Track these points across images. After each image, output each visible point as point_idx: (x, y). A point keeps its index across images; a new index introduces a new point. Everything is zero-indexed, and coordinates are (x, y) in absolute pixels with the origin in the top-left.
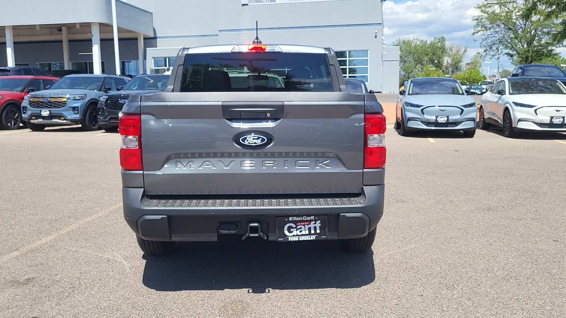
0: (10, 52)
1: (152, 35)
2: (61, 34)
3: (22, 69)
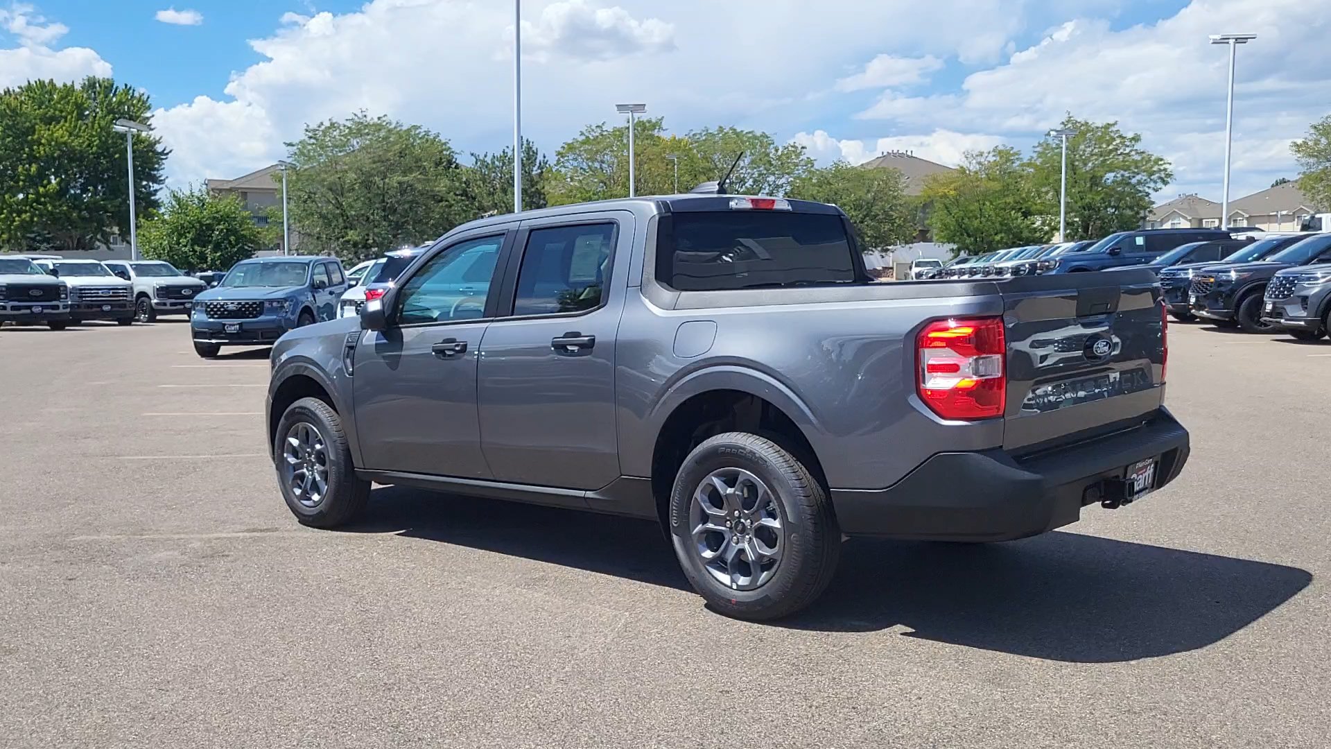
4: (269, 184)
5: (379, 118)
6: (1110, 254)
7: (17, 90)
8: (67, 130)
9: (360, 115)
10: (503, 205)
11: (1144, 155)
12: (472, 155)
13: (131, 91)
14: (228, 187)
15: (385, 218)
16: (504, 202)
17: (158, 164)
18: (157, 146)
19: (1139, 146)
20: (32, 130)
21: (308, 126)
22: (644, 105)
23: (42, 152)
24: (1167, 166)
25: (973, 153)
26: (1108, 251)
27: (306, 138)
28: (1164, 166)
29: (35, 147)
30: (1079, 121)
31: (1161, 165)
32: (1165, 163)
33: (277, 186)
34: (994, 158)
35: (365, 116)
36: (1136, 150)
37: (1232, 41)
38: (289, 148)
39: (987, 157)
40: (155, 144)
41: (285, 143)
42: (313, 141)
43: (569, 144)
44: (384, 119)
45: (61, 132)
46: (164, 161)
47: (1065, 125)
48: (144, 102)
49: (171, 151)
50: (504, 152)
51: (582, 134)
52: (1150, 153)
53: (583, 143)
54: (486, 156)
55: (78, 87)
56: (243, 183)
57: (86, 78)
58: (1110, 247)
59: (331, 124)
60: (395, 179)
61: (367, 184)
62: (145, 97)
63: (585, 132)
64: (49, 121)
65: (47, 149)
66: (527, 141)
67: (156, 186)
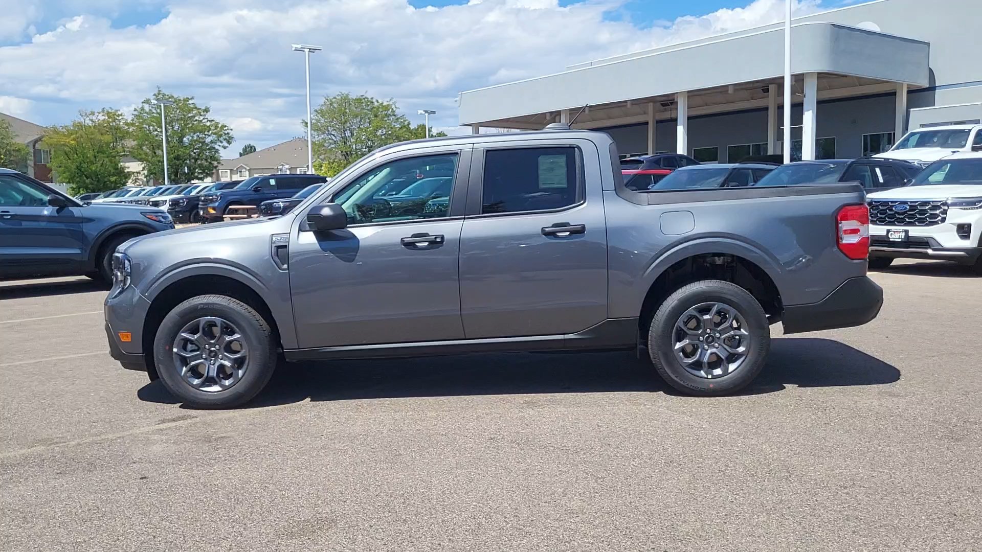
0: (681, 132)
1: (925, 84)
2: (768, 97)
3: (662, 159)
6: (254, 191)
11: (213, 122)
19: (209, 116)
24: (229, 131)
25: (87, 112)
26: (253, 189)
28: (228, 131)
30: (167, 94)
31: (226, 130)
32: (228, 129)
34: (104, 117)
36: (207, 118)
37: (307, 50)
39: (97, 116)
47: (157, 97)
52: (217, 121)
58: (254, 186)
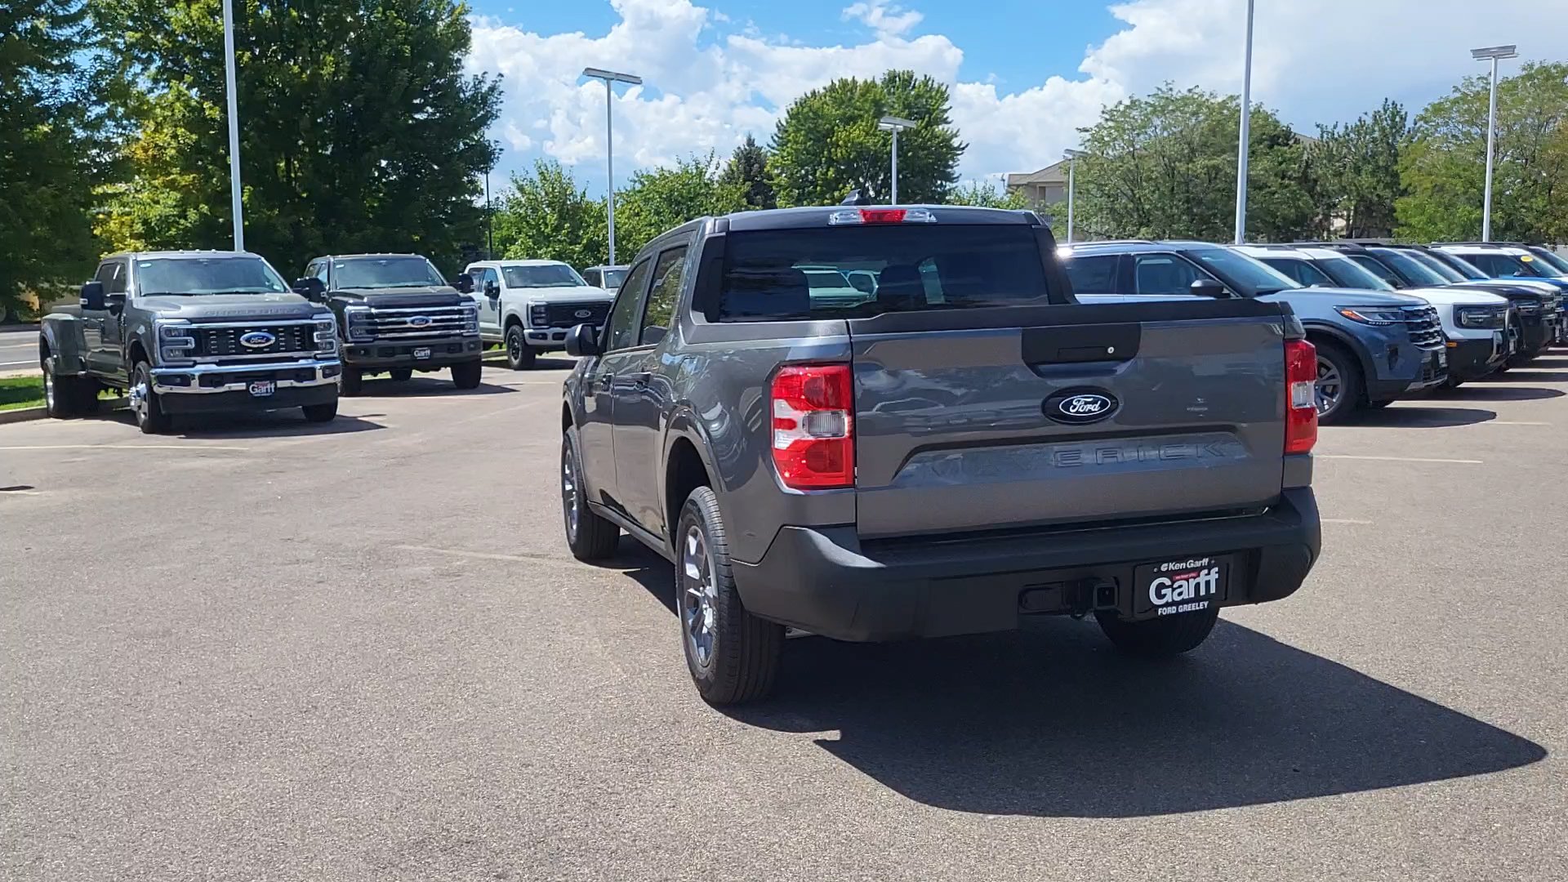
4: (1058, 177)
5: (1190, 91)
7: (822, 91)
8: (864, 131)
9: (1164, 89)
10: (1354, 188)
12: (1318, 126)
13: (930, 82)
14: (1025, 182)
15: (1188, 211)
16: (1355, 185)
17: (953, 160)
18: (954, 140)
20: (831, 132)
21: (1105, 107)
22: (1514, 47)
23: (839, 155)
27: (1103, 121)
29: (833, 150)
33: (1064, 178)
35: (1171, 89)
38: (1083, 134)
40: (951, 138)
41: (1078, 129)
42: (1111, 124)
43: (1433, 106)
44: (1197, 90)
45: (857, 132)
46: (959, 157)
48: (943, 93)
49: (967, 145)
50: (1360, 121)
51: (1456, 89)
53: (1456, 102)
54: (1335, 127)
55: (879, 82)
56: (1039, 178)
57: (887, 72)
59: (1132, 102)
60: (1201, 162)
61: (1171, 172)
62: (944, 88)
63: (1460, 87)
64: (850, 120)
65: (844, 151)
66: (1393, 104)
67: (949, 186)
